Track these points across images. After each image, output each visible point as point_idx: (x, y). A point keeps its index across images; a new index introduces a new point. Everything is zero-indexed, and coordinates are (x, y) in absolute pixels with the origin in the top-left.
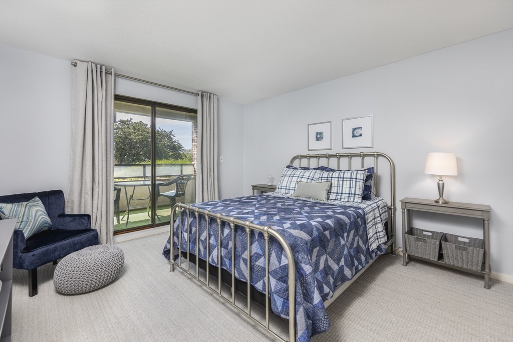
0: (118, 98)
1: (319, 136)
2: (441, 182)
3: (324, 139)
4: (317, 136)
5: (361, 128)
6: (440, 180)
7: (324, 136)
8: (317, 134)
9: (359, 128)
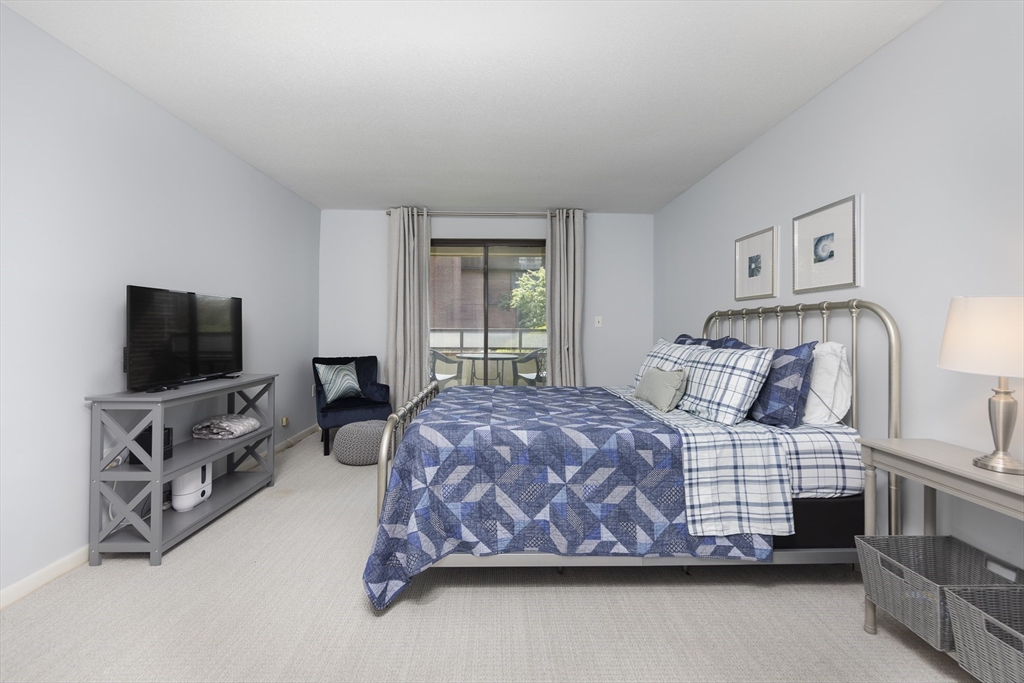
0: (435, 243)
1: (753, 266)
2: (1002, 400)
3: (762, 271)
4: (750, 266)
5: (832, 234)
6: (997, 392)
7: (762, 265)
8: (751, 260)
9: (828, 236)
